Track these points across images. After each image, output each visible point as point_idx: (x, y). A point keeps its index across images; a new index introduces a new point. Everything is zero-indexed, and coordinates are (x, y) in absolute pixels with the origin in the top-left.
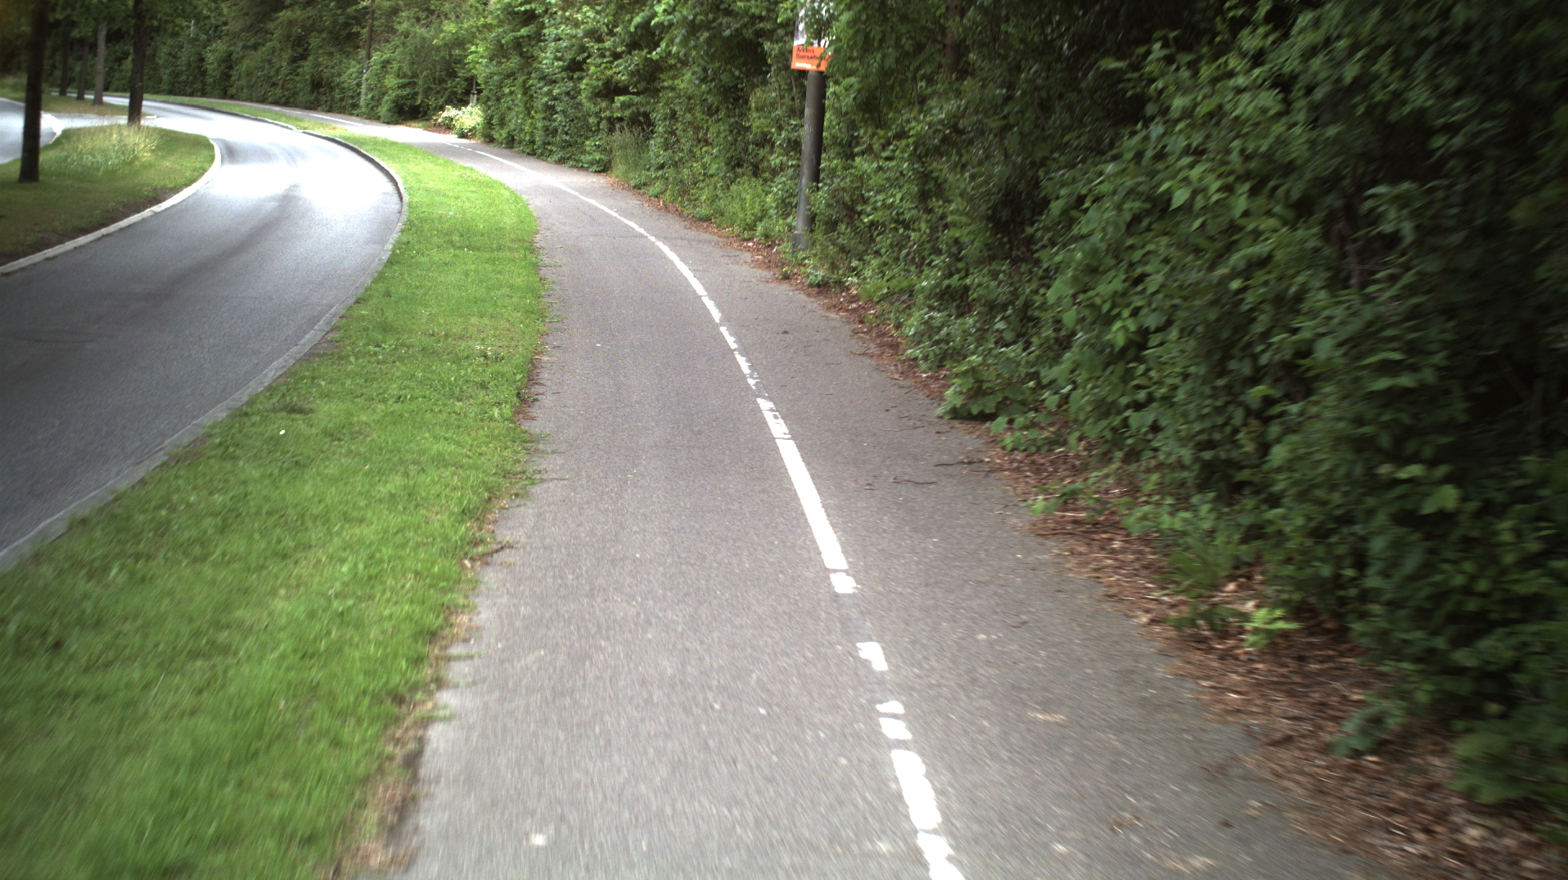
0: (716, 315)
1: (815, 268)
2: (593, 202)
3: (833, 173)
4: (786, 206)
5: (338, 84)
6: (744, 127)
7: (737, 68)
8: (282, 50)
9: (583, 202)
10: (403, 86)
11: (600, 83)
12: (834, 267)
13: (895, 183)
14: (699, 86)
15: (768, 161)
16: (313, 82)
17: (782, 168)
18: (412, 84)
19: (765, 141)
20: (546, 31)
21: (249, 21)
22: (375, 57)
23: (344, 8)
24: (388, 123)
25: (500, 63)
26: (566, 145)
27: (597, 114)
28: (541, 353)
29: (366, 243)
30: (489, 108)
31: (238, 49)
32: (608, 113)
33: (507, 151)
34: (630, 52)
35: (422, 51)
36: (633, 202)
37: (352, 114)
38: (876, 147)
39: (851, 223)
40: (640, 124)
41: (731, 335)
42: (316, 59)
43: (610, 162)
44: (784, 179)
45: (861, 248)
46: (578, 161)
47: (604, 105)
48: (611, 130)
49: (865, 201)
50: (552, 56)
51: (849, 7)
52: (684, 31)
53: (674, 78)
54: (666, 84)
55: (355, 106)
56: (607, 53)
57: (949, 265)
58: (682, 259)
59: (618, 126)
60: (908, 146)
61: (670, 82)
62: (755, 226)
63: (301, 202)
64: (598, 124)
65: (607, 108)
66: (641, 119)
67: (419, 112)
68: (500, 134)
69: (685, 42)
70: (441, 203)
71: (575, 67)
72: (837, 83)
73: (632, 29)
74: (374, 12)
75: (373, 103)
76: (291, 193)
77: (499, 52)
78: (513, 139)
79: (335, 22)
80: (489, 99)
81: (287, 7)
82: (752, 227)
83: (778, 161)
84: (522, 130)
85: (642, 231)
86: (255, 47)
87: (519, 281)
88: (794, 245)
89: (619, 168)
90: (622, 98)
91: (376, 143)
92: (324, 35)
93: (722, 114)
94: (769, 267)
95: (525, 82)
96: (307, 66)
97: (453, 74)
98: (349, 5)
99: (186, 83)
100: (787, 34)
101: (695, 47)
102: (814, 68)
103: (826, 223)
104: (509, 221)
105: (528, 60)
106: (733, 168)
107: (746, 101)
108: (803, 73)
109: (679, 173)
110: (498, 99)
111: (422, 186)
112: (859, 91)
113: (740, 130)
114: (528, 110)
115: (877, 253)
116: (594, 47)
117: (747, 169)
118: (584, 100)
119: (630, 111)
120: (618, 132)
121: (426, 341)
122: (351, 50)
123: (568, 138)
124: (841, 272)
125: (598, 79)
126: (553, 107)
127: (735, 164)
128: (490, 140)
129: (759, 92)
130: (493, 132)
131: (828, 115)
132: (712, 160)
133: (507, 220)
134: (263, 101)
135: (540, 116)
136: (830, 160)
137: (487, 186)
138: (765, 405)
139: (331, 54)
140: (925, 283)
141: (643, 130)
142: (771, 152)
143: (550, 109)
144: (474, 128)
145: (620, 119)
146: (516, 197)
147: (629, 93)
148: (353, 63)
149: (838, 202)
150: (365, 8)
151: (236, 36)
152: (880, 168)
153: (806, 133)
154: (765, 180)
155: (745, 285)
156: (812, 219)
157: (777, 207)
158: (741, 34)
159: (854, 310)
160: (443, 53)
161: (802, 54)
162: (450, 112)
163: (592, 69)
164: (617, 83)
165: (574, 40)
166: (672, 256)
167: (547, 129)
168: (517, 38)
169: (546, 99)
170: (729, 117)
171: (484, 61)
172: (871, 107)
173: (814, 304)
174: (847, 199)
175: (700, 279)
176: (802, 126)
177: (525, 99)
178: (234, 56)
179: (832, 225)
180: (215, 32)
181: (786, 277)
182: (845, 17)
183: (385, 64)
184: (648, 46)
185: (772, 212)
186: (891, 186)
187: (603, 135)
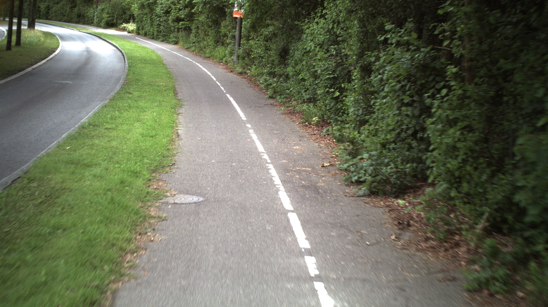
0: (215, 79)
1: (239, 69)
2: (175, 53)
3: (244, 45)
4: (231, 54)
5: (87, 16)
7: (217, 15)
8: (67, 4)
9: (172, 53)
10: (109, 17)
11: (175, 18)
12: (244, 68)
13: (259, 47)
14: (206, 20)
15: (226, 41)
16: (78, 15)
17: (230, 43)
18: (112, 16)
19: (225, 35)
22: (99, 7)
25: (142, 10)
26: (164, 36)
27: (174, 27)
28: (175, 86)
30: (138, 24)
32: (177, 27)
33: (144, 38)
34: (184, 9)
35: (115, 6)
36: (187, 53)
37: (91, 25)
38: (255, 38)
39: (249, 57)
40: (187, 30)
41: (219, 83)
42: (79, 8)
43: (178, 41)
44: (231, 46)
45: (251, 64)
46: (168, 41)
47: (176, 24)
48: (178, 31)
49: (252, 51)
50: (160, 9)
51: (248, 2)
52: (202, 4)
53: (198, 17)
54: (196, 19)
55: (92, 23)
56: (177, 9)
57: (271, 66)
59: (180, 30)
60: (263, 37)
64: (174, 29)
66: (188, 28)
67: (114, 25)
68: (142, 33)
69: (202, 7)
71: (167, 13)
72: (245, 21)
73: (186, 3)
75: (99, 22)
77: (142, 7)
78: (146, 34)
80: (138, 21)
82: (222, 59)
83: (229, 41)
84: (149, 31)
85: (191, 60)
87: (164, 71)
88: (233, 64)
89: (181, 43)
90: (182, 22)
93: (213, 28)
94: (227, 69)
95: (151, 17)
96: (76, 10)
97: (125, 13)
100: (232, 7)
101: (205, 9)
102: (239, 17)
103: (242, 58)
105: (152, 10)
107: (220, 24)
108: (236, 18)
109: (200, 44)
110: (141, 22)
111: (126, 48)
112: (251, 23)
113: (218, 32)
114: (152, 25)
115: (255, 65)
116: (173, 7)
117: (220, 43)
118: (170, 23)
119: (184, 26)
120: (181, 32)
122: (91, 5)
123: (165, 34)
124: (246, 70)
125: (174, 16)
126: (160, 24)
127: (217, 42)
128: (138, 34)
129: (224, 22)
130: (140, 32)
131: (243, 29)
132: (210, 41)
135: (155, 27)
136: (243, 41)
137: (144, 48)
138: (228, 95)
139: (84, 6)
140: (266, 71)
142: (227, 39)
143: (159, 25)
144: (133, 30)
145: (181, 28)
146: (153, 51)
147: (184, 21)
148: (92, 9)
149: (245, 52)
152: (256, 43)
153: (237, 34)
154: (225, 47)
155: (221, 73)
156: (238, 57)
157: (229, 54)
158: (219, 6)
159: (249, 78)
161: (236, 13)
162: (125, 25)
163: (173, 14)
164: (180, 18)
165: (167, 5)
166: (201, 66)
167: (158, 31)
168: (149, 3)
169: (158, 22)
170: (215, 28)
171: (137, 10)
172: (254, 27)
173: (239, 77)
174: (247, 51)
176: (236, 32)
177: (151, 22)
179: (244, 58)
181: (232, 72)
182: (247, 4)
183: (103, 10)
184: (191, 8)
185: (227, 55)
187: (176, 33)
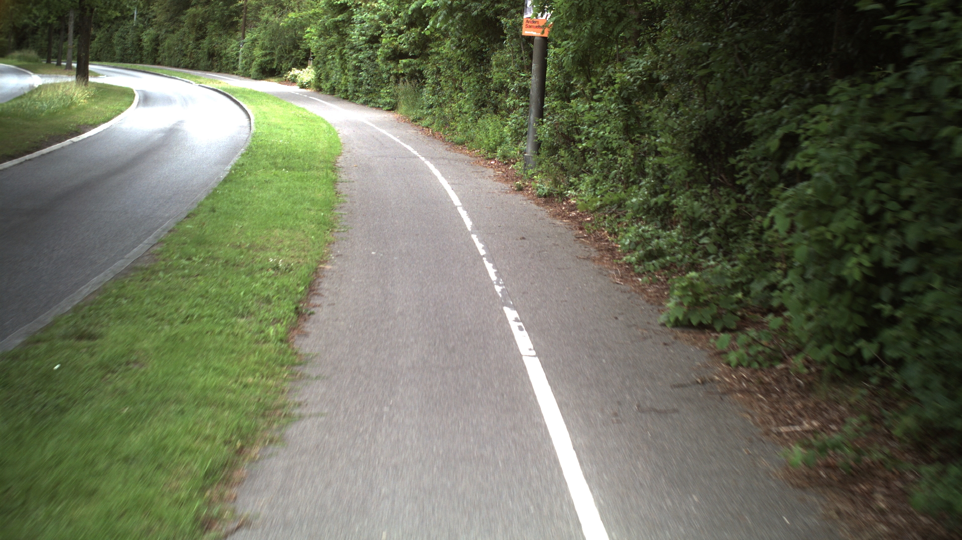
0: (468, 223)
1: (541, 183)
2: (384, 131)
3: (553, 112)
4: (519, 135)
5: (225, 54)
6: (487, 79)
7: (482, 38)
8: (189, 33)
9: (378, 132)
10: (265, 55)
11: (390, 51)
12: (556, 183)
14: (455, 51)
15: (505, 102)
16: (209, 53)
17: (515, 107)
18: (271, 54)
19: (502, 88)
20: (354, 17)
21: (169, 15)
22: (248, 37)
23: (228, 5)
24: (256, 79)
25: (325, 39)
26: (368, 92)
27: (388, 72)
28: (325, 262)
29: (216, 164)
30: (319, 68)
31: (163, 33)
32: (395, 71)
33: (330, 97)
34: (408, 29)
35: (277, 33)
36: (411, 131)
37: (233, 74)
38: (588, 92)
39: (568, 149)
40: (417, 78)
41: (480, 241)
42: (211, 39)
43: (396, 103)
44: (516, 115)
45: (577, 167)
46: (376, 103)
47: (392, 65)
48: (397, 82)
49: (578, 132)
50: (358, 33)
52: (445, 12)
53: (438, 46)
54: (433, 50)
55: (235, 69)
56: (394, 31)
57: (654, 186)
58: (443, 174)
59: (401, 79)
60: (614, 91)
61: (436, 49)
62: (496, 149)
63: (180, 133)
64: (389, 78)
65: (394, 68)
66: (417, 75)
67: (275, 72)
68: (326, 86)
69: (445, 20)
70: (276, 134)
71: (374, 40)
72: (557, 46)
73: (410, 13)
74: (247, 8)
75: (247, 67)
76: (176, 127)
77: (325, 32)
78: (334, 89)
79: (223, 15)
80: (318, 63)
81: (192, 6)
82: (494, 150)
83: (512, 102)
84: (340, 83)
85: (415, 153)
86: (173, 32)
87: (319, 196)
88: (525, 165)
89: (403, 108)
90: (404, 61)
91: (244, 93)
92: (216, 23)
93: (472, 70)
94: (507, 180)
95: (341, 51)
96: (205, 43)
97: (297, 47)
98: (232, 3)
99: (131, 55)
100: (517, 12)
101: (452, 24)
102: (539, 34)
103: (549, 148)
104: (321, 146)
105: (344, 36)
106: (480, 107)
107: (489, 61)
108: (530, 39)
109: (442, 110)
110: (325, 63)
111: (267, 121)
112: (575, 52)
113: (484, 81)
114: (343, 69)
116: (385, 26)
117: (490, 108)
118: (380, 63)
119: (410, 69)
120: (402, 84)
121: (232, 253)
122: (233, 32)
123: (369, 88)
124: (562, 186)
125: (388, 48)
127: (481, 105)
128: (319, 89)
129: (498, 54)
130: (322, 85)
131: (549, 68)
132: (465, 102)
133: (320, 146)
134: (178, 66)
135: (351, 73)
136: (551, 102)
137: (312, 121)
138: (511, 314)
139: (220, 35)
140: (634, 200)
141: (418, 81)
142: (507, 96)
143: (358, 68)
144: (310, 82)
145: (403, 75)
146: (330, 129)
147: (409, 57)
148: (234, 40)
149: (557, 133)
150: (242, 5)
151: (161, 25)
152: (592, 108)
153: (533, 82)
154: (503, 116)
155: (490, 196)
156: (538, 146)
157: (511, 136)
158: (485, 14)
159: (574, 218)
160: (290, 34)
161: (530, 24)
162: (295, 71)
163: (385, 41)
164: (401, 50)
165: (373, 22)
166: (436, 172)
167: (356, 82)
168: (335, 22)
169: (354, 62)
170: (476, 72)
171: (316, 38)
172: (584, 62)
173: (544, 212)
174: (564, 130)
175: (456, 192)
176: (530, 77)
177: (341, 62)
178: (160, 38)
179: (554, 150)
180: (148, 22)
181: (520, 189)
183: (254, 41)
184: (421, 25)
185: (508, 139)
186: (601, 121)
187: (392, 85)
